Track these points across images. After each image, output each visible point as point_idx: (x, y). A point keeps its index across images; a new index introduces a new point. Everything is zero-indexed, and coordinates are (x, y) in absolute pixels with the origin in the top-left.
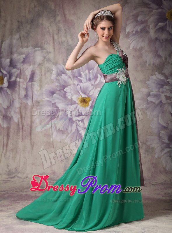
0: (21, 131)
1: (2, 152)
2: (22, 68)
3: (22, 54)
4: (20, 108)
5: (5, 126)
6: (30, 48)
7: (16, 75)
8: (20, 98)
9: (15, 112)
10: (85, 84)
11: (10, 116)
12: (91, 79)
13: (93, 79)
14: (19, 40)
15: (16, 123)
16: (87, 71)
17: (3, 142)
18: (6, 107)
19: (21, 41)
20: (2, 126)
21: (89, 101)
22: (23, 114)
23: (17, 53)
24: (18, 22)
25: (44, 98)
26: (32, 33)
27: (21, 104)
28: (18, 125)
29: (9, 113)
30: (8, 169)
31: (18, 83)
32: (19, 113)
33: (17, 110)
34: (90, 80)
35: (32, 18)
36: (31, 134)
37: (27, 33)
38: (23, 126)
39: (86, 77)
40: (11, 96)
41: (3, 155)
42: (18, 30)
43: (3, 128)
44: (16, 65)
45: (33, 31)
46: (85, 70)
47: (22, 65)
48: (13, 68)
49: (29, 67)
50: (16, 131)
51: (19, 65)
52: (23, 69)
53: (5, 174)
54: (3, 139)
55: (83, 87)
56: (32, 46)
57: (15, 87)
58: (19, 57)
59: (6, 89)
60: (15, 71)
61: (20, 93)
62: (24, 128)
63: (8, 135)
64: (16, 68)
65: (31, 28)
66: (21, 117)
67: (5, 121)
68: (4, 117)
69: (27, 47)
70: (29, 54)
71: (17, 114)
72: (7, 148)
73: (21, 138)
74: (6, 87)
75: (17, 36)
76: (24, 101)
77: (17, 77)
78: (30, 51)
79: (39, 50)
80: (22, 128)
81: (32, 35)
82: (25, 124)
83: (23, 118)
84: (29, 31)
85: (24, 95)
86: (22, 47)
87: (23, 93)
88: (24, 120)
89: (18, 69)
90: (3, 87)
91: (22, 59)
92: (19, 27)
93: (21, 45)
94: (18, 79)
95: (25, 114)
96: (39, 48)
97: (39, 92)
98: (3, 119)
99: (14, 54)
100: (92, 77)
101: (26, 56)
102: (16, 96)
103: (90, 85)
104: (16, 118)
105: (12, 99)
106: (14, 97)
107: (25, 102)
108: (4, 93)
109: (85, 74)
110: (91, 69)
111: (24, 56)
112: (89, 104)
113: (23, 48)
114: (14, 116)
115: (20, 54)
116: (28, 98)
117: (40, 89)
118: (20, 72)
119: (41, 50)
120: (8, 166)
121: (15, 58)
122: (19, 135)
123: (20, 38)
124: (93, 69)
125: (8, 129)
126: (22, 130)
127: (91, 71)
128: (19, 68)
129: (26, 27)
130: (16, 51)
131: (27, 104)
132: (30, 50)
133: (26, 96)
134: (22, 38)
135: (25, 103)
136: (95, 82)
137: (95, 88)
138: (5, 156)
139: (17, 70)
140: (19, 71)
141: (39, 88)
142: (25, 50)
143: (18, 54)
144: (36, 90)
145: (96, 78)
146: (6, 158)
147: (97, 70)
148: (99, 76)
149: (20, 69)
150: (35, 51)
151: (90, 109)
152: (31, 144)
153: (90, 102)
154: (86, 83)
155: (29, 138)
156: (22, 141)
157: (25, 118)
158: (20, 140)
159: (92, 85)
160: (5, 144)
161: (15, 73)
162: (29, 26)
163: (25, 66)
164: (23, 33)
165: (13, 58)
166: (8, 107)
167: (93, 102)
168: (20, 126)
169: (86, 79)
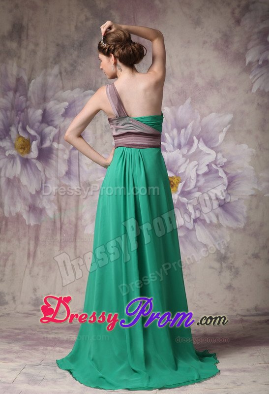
0: (59, 232)
1: (26, 266)
2: (62, 125)
5: (32, 222)
6: (77, 90)
7: (51, 137)
8: (58, 178)
9: (49, 201)
10: (170, 154)
11: (40, 207)
12: (182, 144)
13: (186, 145)
14: (59, 76)
15: (50, 219)
16: (175, 132)
17: (29, 249)
18: (34, 193)
19: (62, 80)
20: (27, 223)
21: (178, 183)
22: (63, 205)
23: (54, 100)
26: (80, 65)
27: (59, 186)
28: (54, 222)
29: (38, 201)
30: (35, 295)
31: (55, 152)
32: (56, 202)
33: (53, 198)
34: (179, 147)
35: (81, 39)
37: (72, 65)
38: (62, 224)
39: (173, 141)
40: (42, 173)
41: (27, 271)
43: (29, 226)
44: (52, 121)
46: (172, 129)
47: (62, 119)
48: (47, 125)
50: (50, 232)
52: (64, 127)
53: (29, 303)
54: (29, 244)
55: (168, 160)
56: (80, 87)
57: (50, 159)
58: (58, 107)
59: (34, 161)
60: (51, 131)
61: (59, 169)
62: (64, 227)
63: (37, 239)
64: (51, 125)
65: (78, 57)
66: (60, 209)
67: (31, 215)
68: (30, 207)
69: (72, 89)
70: (74, 102)
71: (53, 204)
72: (34, 259)
73: (59, 244)
74: (34, 159)
75: (55, 70)
76: (65, 182)
77: (53, 141)
78: (76, 96)
80: (61, 228)
81: (80, 68)
82: (66, 221)
84: (75, 62)
85: (64, 173)
86: (63, 89)
87: (63, 168)
89: (56, 127)
90: (29, 158)
91: (63, 111)
92: (59, 55)
93: (61, 85)
94: (55, 145)
95: (66, 204)
98: (29, 212)
100: (183, 141)
101: (70, 105)
102: (50, 173)
103: (181, 156)
104: (50, 211)
105: (44, 178)
106: (48, 175)
107: (67, 184)
108: (31, 168)
109: (171, 137)
110: (182, 128)
111: (66, 104)
112: (177, 188)
113: (64, 91)
114: (47, 207)
115: (59, 101)
116: (72, 177)
118: (59, 131)
120: (35, 290)
121: (51, 108)
122: (56, 239)
123: (61, 73)
124: (185, 127)
125: (37, 228)
126: (61, 230)
127: (183, 131)
128: (57, 125)
129: (71, 55)
130: (54, 95)
132: (76, 94)
133: (68, 173)
134: (64, 74)
136: (188, 151)
137: (188, 161)
138: (30, 273)
139: (54, 129)
140: (57, 130)
142: (67, 94)
143: (56, 102)
144: (86, 164)
145: (190, 143)
146: (32, 277)
147: (193, 130)
148: (196, 140)
150: (85, 96)
151: (180, 197)
153: (180, 186)
154: (173, 151)
155: (72, 245)
156: (60, 250)
157: (65, 210)
158: (57, 248)
159: (184, 156)
160: (32, 253)
161: (50, 134)
162: (76, 53)
163: (68, 122)
164: (65, 65)
165: (48, 109)
166: (38, 192)
167: (185, 185)
168: (58, 225)
169: (173, 146)
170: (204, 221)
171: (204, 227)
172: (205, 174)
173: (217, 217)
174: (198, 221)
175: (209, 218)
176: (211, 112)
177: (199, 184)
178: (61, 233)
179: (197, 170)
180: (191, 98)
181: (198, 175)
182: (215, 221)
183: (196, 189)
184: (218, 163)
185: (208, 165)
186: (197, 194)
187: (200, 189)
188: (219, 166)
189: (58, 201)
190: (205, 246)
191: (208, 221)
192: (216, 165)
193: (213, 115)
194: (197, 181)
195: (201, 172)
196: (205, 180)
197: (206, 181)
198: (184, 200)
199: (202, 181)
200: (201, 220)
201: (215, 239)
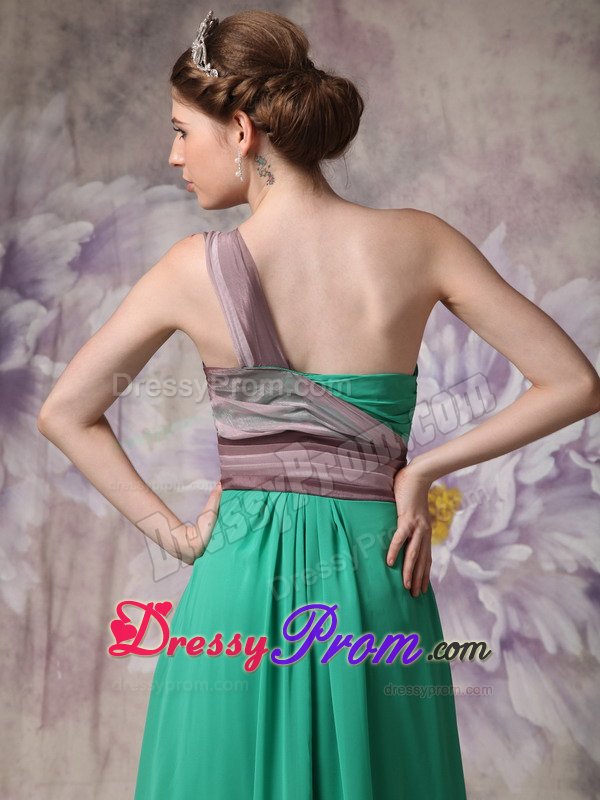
0: (40, 663)
2: (68, 299)
3: (79, 215)
4: (44, 530)
6: (124, 182)
7: (30, 337)
8: (46, 476)
9: (14, 556)
14: (65, 132)
15: (14, 617)
19: (74, 143)
21: (452, 510)
22: (61, 569)
23: (46, 212)
24: (64, 27)
25: (187, 483)
26: (139, 97)
27: (51, 506)
28: (27, 629)
31: (39, 387)
32: (37, 559)
33: (27, 543)
35: (145, 11)
36: (96, 689)
37: (110, 97)
38: (52, 638)
39: (441, 365)
42: (60, 76)
44: (36, 282)
45: (146, 88)
46: (438, 327)
47: (70, 278)
48: (16, 296)
49: (109, 292)
50: (11, 662)
51: (57, 283)
52: (77, 304)
56: (134, 171)
57: (24, 409)
58: (56, 235)
60: (30, 317)
62: (59, 648)
64: (32, 297)
65: (133, 69)
66: (49, 585)
69: (108, 178)
70: (112, 221)
71: (26, 566)
73: (38, 708)
75: (53, 112)
76: (70, 492)
77: (36, 351)
78: (119, 202)
79: (174, 199)
80: (50, 649)
81: (137, 109)
82: (66, 626)
83: (58, 593)
84: (122, 86)
86: (78, 175)
88: (64, 600)
89: (47, 304)
91: (73, 250)
92: (65, 62)
93: (72, 164)
94: (43, 365)
95: (72, 567)
96: (173, 189)
97: (159, 446)
99: (28, 216)
100: (473, 366)
101: (98, 231)
104: (16, 589)
106: (13, 468)
107: (77, 498)
109: (433, 353)
111: (87, 227)
112: (448, 525)
113: (81, 185)
115: (61, 216)
117: (168, 429)
118: (59, 319)
119: (188, 198)
121: (32, 239)
122: (30, 691)
123: (71, 122)
126: (48, 658)
128: (52, 299)
129: (109, 62)
130: (44, 196)
131: (87, 510)
132: (119, 194)
134: (81, 126)
135: (72, 503)
136: (493, 401)
139: (43, 310)
140: (52, 315)
141: (161, 420)
142: (91, 194)
143: (50, 217)
144: (145, 432)
149: (60, 306)
150: (152, 203)
151: (457, 560)
152: (96, 749)
153: (459, 520)
155: (86, 712)
156: (42, 727)
157: (67, 589)
158: (30, 722)
161: (28, 325)
162: (124, 57)
163: (91, 287)
164: (87, 93)
165: (22, 240)
167: (474, 519)
168: (40, 640)
169: (441, 383)
170: (535, 646)
171: (536, 667)
172: (545, 485)
173: (582, 632)
174: (517, 645)
175: (555, 636)
176: (572, 276)
177: (524, 517)
178: (47, 669)
179: (517, 470)
180: (508, 224)
181: (520, 488)
182: (573, 645)
183: (514, 535)
184: (590, 446)
185: (555, 455)
186: (518, 553)
187: (525, 536)
188: (593, 459)
189: (44, 558)
190: (539, 732)
191: (550, 647)
192: (584, 455)
193: (580, 285)
194: (518, 507)
195: (530, 478)
196: (545, 505)
197: (549, 509)
198: (471, 568)
199: (534, 506)
200: (525, 641)
201: (573, 709)
